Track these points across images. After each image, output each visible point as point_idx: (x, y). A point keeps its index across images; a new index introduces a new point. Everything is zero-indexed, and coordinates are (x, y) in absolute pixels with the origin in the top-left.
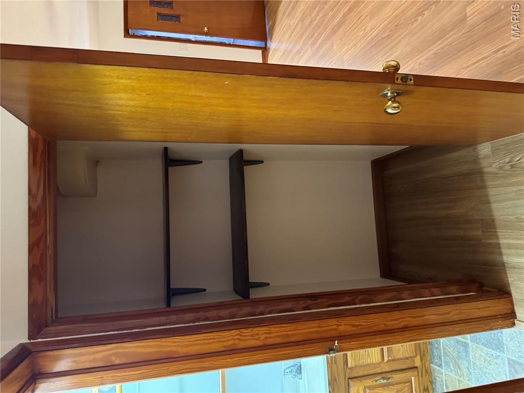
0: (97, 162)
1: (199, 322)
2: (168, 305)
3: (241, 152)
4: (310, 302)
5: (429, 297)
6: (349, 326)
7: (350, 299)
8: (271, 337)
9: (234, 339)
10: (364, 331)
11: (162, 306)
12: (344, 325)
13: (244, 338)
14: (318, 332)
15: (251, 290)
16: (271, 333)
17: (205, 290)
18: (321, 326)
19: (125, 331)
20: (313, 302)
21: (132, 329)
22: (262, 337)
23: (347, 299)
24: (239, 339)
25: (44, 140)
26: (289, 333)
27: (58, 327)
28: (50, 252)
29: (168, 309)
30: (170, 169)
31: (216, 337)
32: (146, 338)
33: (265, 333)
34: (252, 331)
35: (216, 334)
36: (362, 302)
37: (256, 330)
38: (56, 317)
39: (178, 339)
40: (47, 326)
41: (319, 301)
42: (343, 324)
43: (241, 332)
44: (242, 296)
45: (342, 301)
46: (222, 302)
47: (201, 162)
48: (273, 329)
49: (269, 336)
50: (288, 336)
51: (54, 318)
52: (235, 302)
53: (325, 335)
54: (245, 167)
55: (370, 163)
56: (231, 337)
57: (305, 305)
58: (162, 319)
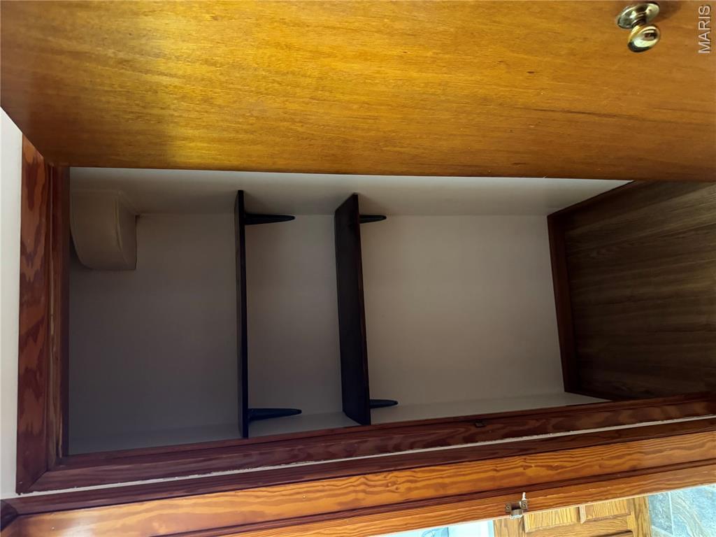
0: (137, 217)
1: (297, 461)
2: (245, 434)
3: (354, 199)
4: (473, 430)
5: (662, 420)
6: (544, 469)
7: (538, 424)
8: (417, 488)
9: (356, 492)
10: (567, 476)
11: (235, 436)
12: (536, 466)
13: (372, 489)
14: (493, 479)
15: (372, 411)
16: (416, 481)
17: (299, 412)
18: (498, 469)
19: (177, 479)
20: (479, 430)
21: (188, 475)
22: (403, 488)
23: (533, 424)
24: (364, 491)
25: (48, 168)
26: (447, 481)
27: (66, 471)
28: (55, 349)
29: (246, 441)
30: (247, 227)
31: (326, 488)
32: (212, 489)
33: (408, 481)
34: (385, 477)
35: (325, 483)
36: (557, 429)
37: (391, 476)
38: (65, 454)
39: (263, 492)
40: (48, 470)
41: (489, 428)
42: (533, 465)
43: (367, 479)
44: (358, 422)
45: (526, 427)
46: (332, 430)
47: (293, 218)
48: (419, 475)
49: (413, 485)
50: (444, 486)
51: (61, 456)
52: (348, 430)
53: (506, 483)
54: (361, 225)
55: (546, 217)
56: (352, 488)
57: (467, 434)
58: (237, 458)
